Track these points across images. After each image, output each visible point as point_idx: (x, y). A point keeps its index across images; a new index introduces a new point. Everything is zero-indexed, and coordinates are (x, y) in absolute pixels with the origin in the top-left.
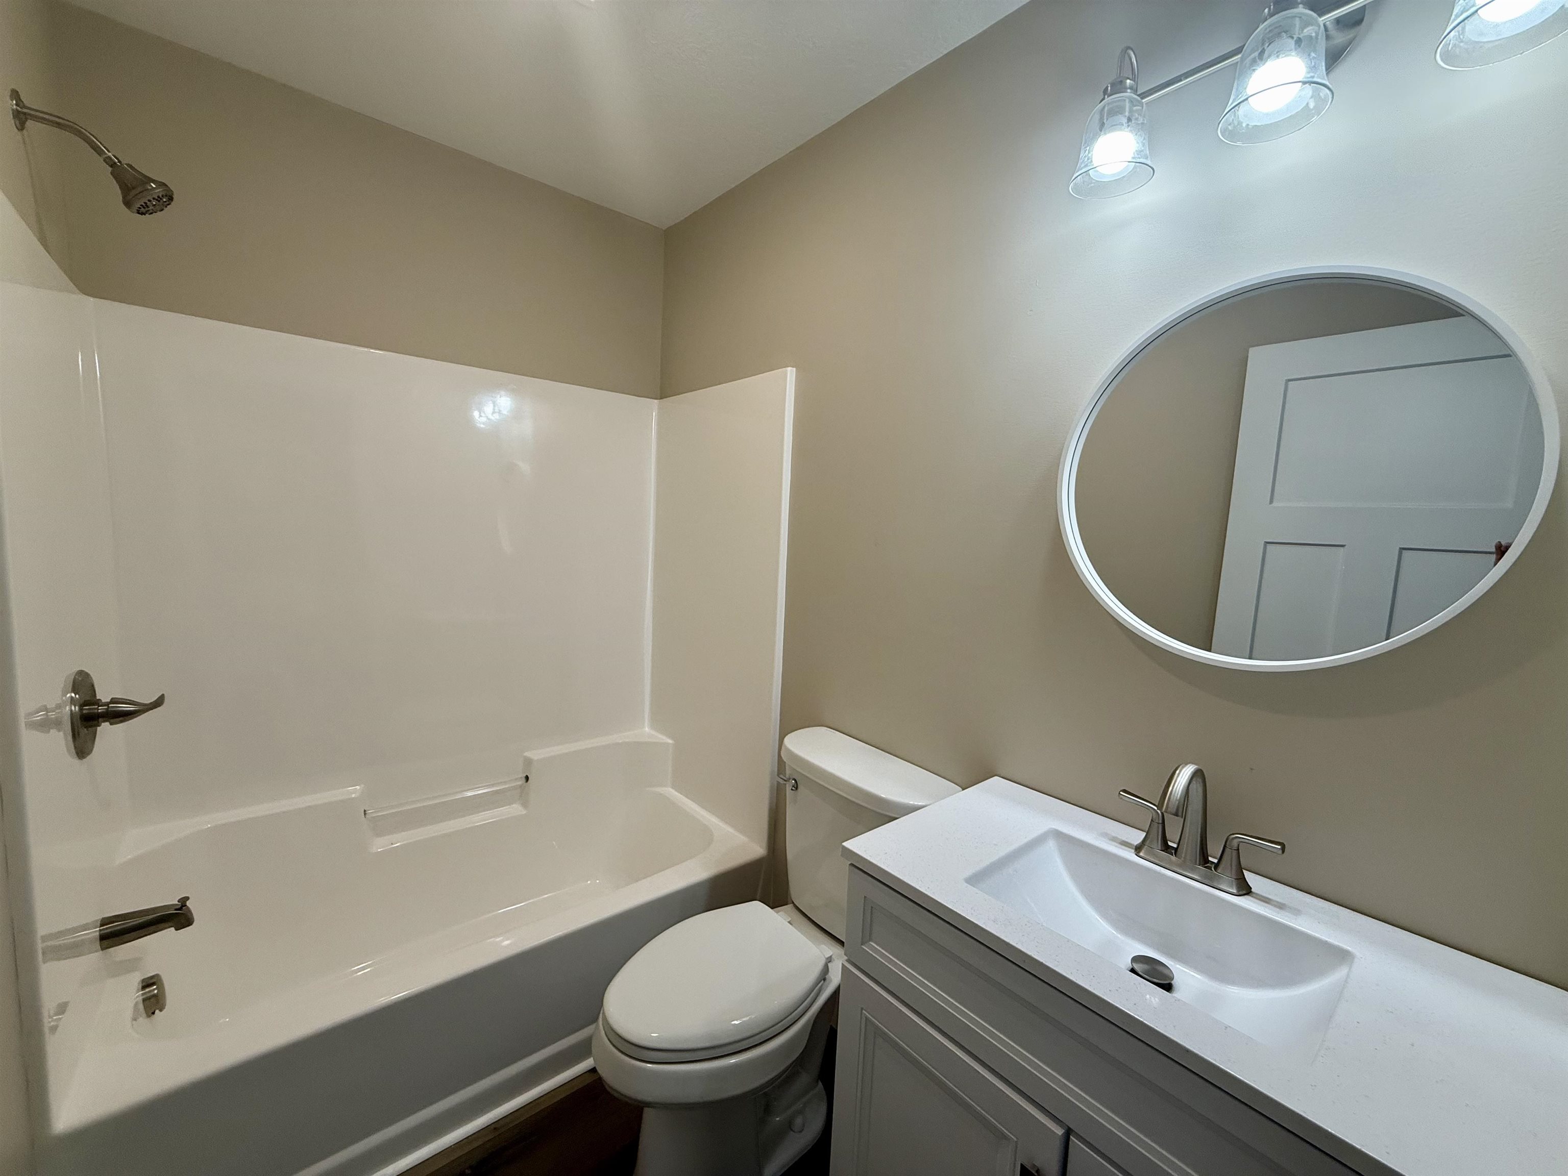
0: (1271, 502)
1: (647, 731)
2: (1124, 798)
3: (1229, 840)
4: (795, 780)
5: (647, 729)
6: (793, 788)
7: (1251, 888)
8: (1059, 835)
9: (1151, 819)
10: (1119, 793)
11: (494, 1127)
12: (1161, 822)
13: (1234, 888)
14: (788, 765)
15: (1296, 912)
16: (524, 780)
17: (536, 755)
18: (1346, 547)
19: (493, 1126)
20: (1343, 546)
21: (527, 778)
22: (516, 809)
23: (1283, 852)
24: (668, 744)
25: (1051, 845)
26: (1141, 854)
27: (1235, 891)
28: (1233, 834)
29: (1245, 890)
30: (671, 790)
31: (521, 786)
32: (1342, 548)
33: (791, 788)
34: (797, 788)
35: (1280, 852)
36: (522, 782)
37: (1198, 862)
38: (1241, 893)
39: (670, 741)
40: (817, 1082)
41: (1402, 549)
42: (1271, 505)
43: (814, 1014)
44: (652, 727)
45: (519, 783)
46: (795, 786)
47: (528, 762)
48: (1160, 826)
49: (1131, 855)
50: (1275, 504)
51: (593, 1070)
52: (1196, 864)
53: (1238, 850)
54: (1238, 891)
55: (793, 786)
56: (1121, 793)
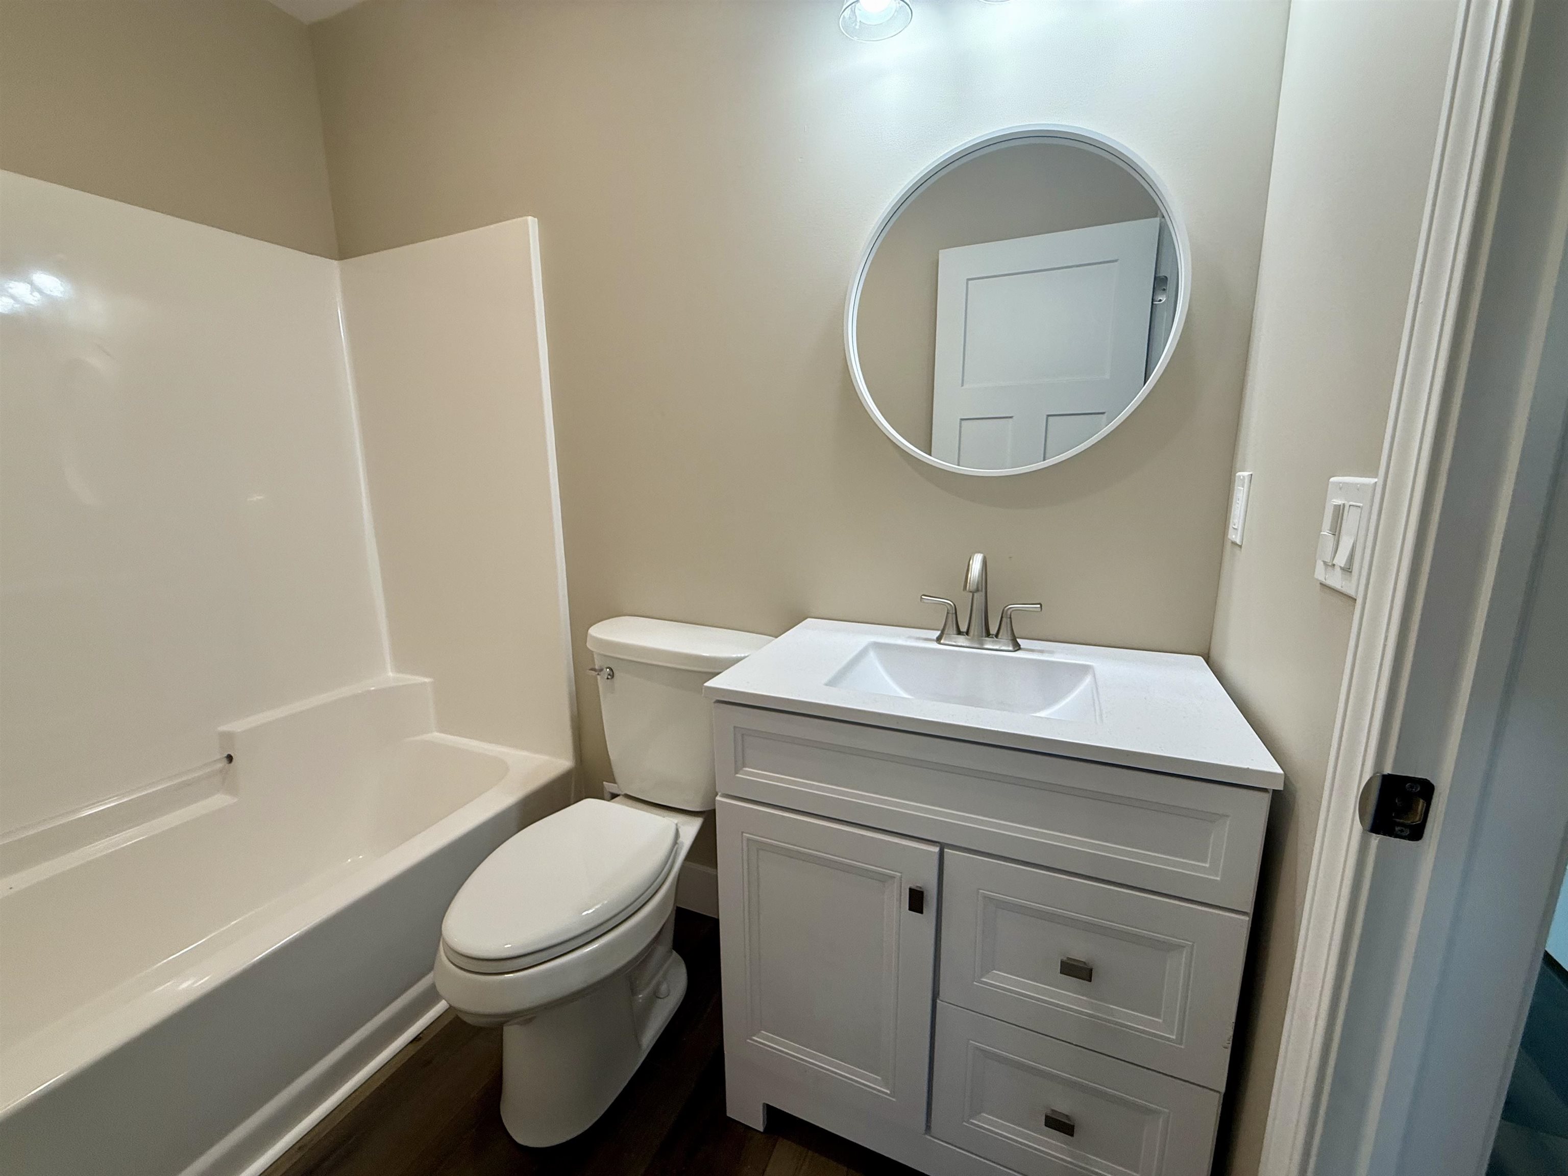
0: (962, 386)
1: (390, 676)
2: (924, 601)
3: (1005, 611)
4: (611, 669)
5: (391, 674)
6: (609, 677)
7: (1020, 645)
8: (877, 646)
9: (946, 611)
10: (921, 597)
11: (299, 1146)
12: (954, 612)
13: (1011, 645)
14: (599, 654)
15: (1051, 652)
16: (225, 761)
17: (238, 726)
18: (1014, 418)
19: (297, 1146)
20: (1011, 417)
21: (230, 758)
22: (220, 800)
23: (1041, 610)
24: (425, 683)
25: (872, 654)
26: (942, 641)
27: (1011, 648)
28: (1007, 606)
29: (1017, 647)
30: (437, 734)
31: (221, 771)
32: (1010, 420)
33: (606, 677)
34: (613, 676)
35: (1040, 609)
36: (223, 763)
37: (984, 634)
38: (1016, 649)
39: (427, 680)
40: (672, 952)
41: (1048, 416)
42: (963, 387)
43: (675, 877)
44: (399, 669)
45: (219, 765)
46: (611, 673)
47: (228, 737)
48: (954, 615)
49: (935, 646)
50: (966, 386)
51: (451, 1009)
52: (982, 637)
53: (1010, 618)
54: (1014, 648)
55: (609, 675)
56: (923, 597)
